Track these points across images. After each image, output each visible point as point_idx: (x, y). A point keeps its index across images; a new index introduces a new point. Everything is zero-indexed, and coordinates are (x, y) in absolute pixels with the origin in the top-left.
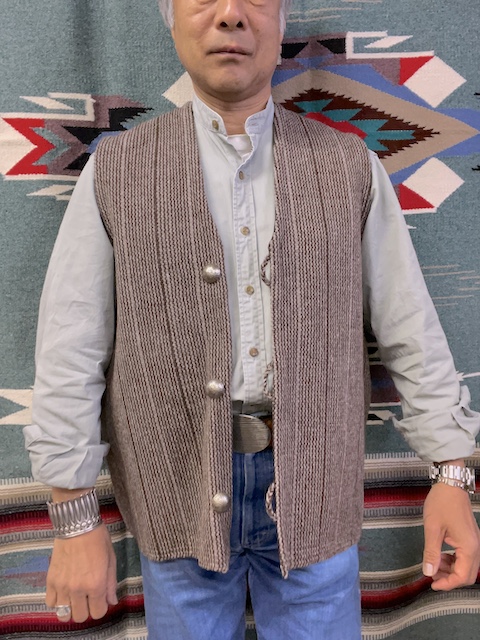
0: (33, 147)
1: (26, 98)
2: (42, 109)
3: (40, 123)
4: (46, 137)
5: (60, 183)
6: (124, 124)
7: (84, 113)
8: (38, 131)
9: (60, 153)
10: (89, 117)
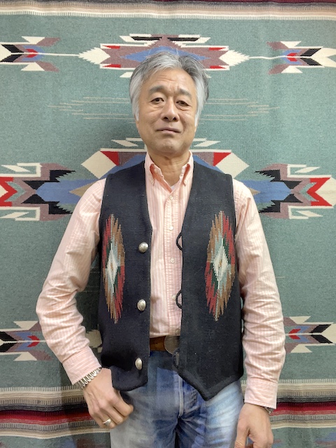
0: (5, 192)
1: (4, 166)
2: (12, 172)
3: (11, 179)
4: (14, 187)
5: (18, 211)
6: (58, 179)
7: (35, 173)
8: (9, 183)
9: (20, 195)
10: (38, 175)
